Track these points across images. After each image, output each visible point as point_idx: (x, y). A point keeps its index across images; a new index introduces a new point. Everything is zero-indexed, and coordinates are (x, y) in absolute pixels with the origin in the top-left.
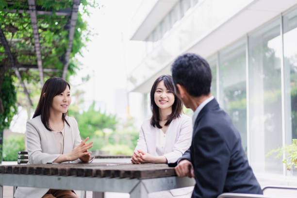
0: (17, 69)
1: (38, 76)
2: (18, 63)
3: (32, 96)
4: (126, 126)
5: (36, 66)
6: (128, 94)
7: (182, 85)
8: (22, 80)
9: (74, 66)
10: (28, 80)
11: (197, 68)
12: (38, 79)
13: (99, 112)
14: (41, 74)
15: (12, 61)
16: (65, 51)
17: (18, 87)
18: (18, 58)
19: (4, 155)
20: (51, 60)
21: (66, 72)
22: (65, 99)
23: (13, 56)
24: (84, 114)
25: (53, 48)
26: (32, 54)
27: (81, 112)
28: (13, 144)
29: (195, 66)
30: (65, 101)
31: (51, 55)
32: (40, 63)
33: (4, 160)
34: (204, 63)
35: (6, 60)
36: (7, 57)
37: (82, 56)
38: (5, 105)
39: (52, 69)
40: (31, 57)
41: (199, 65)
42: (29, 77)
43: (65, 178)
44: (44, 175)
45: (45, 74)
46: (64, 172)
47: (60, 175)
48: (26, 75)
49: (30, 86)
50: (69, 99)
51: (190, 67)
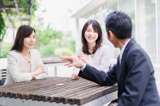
0: (4, 9)
1: (16, 12)
2: (4, 5)
4: (68, 36)
5: (14, 7)
6: (68, 19)
7: (112, 31)
8: (8, 14)
9: (36, 6)
10: (11, 14)
11: (123, 20)
12: (16, 14)
13: (52, 29)
14: (18, 11)
17: (6, 18)
18: (4, 2)
20: (23, 3)
21: (32, 9)
22: (31, 40)
23: (1, 2)
24: (44, 31)
27: (42, 30)
29: (121, 19)
30: (31, 41)
31: (23, 0)
32: (16, 5)
34: (127, 17)
39: (24, 8)
40: (11, 2)
41: (124, 18)
42: (11, 13)
43: (27, 101)
44: (12, 97)
45: (20, 11)
46: (26, 97)
47: (23, 99)
48: (10, 12)
49: (12, 17)
50: (34, 40)
51: (118, 20)
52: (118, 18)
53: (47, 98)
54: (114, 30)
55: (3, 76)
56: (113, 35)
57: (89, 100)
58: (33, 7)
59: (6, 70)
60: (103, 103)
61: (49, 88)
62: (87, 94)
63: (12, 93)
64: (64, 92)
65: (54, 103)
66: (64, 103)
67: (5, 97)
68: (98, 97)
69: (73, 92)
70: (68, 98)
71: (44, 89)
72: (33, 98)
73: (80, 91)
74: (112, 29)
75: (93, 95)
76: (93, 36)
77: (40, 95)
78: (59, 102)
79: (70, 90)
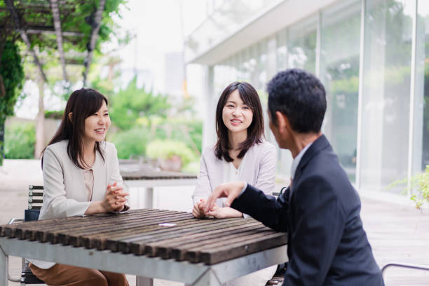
0: (24, 31)
1: (54, 42)
2: (25, 23)
3: (47, 69)
5: (52, 28)
6: (185, 66)
7: (284, 113)
8: (32, 46)
9: (107, 28)
10: (40, 46)
11: (310, 91)
12: (55, 46)
13: (143, 90)
14: (59, 39)
15: (17, 21)
16: (95, 9)
17: (26, 56)
18: (25, 16)
19: (6, 151)
20: (75, 20)
21: (95, 37)
22: (101, 121)
23: (18, 14)
24: (121, 93)
25: (77, 4)
26: (46, 11)
27: (116, 90)
28: (19, 135)
29: (308, 89)
30: (101, 123)
31: (73, 14)
32: (57, 25)
33: (6, 158)
35: (7, 18)
36: (9, 14)
37: (119, 16)
38: (7, 85)
39: (75, 32)
40: (45, 15)
42: (42, 43)
43: (99, 252)
44: (68, 245)
45: (64, 38)
46: (98, 244)
47: (92, 248)
48: (38, 40)
49: (43, 54)
50: (107, 120)
51: (300, 89)
52: (300, 85)
53: (142, 248)
54: (288, 111)
55: (34, 201)
56: (286, 122)
57: (229, 257)
58: (100, 33)
59: (41, 188)
60: (256, 267)
61: (145, 230)
62: (225, 245)
63: (68, 236)
64: (177, 239)
65: (157, 259)
66: (178, 260)
67: (53, 243)
68: (248, 253)
69: (196, 240)
70: (185, 250)
71: (134, 232)
72: (114, 247)
73: (210, 239)
74: (285, 107)
75: (237, 248)
76: (240, 116)
77: (127, 241)
78: (167, 257)
79: (189, 237)
